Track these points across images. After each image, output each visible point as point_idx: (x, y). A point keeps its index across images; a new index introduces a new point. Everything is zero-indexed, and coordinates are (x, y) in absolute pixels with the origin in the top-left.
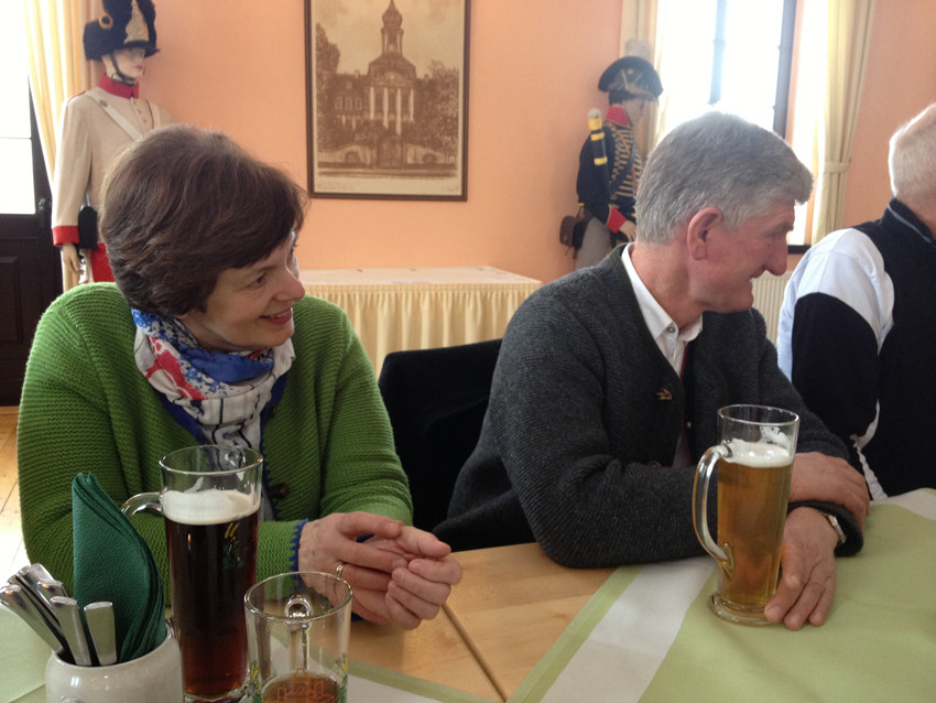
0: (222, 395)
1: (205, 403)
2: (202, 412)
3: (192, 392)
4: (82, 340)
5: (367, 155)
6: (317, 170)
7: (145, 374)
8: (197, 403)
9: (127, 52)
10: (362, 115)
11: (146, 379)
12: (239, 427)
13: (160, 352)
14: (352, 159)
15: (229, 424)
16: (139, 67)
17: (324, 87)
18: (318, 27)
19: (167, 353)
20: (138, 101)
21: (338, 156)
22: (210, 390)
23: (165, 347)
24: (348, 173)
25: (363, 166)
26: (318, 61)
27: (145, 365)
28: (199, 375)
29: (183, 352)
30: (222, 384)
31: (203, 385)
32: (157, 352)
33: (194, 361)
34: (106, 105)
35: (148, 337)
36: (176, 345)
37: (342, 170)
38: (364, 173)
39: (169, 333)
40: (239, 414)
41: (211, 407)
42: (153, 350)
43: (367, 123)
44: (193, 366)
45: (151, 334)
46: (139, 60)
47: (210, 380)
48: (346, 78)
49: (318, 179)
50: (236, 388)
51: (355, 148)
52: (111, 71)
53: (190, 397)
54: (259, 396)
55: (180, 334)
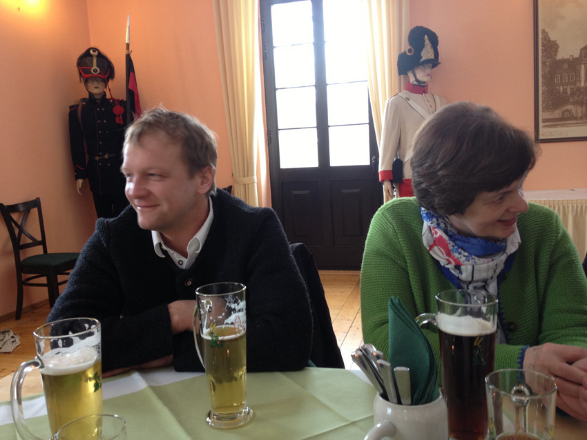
0: (473, 263)
1: (463, 267)
2: (461, 273)
3: (455, 260)
4: (394, 229)
5: (578, 111)
6: (541, 124)
7: (428, 248)
8: (458, 267)
9: (421, 67)
10: (575, 84)
11: (428, 252)
12: (484, 284)
13: (437, 236)
14: (567, 115)
15: (478, 281)
16: (428, 75)
17: (547, 70)
18: (543, 31)
19: (441, 237)
20: (427, 95)
21: (557, 114)
22: (466, 260)
23: (440, 233)
24: (564, 124)
25: (576, 118)
26: (543, 53)
27: (428, 243)
28: (460, 250)
29: (450, 237)
30: (473, 257)
31: (461, 257)
32: (435, 235)
33: (457, 242)
34: (409, 100)
35: (430, 227)
36: (446, 232)
37: (560, 123)
38: (577, 123)
39: (442, 225)
40: (484, 275)
41: (466, 270)
42: (432, 235)
43: (579, 89)
44: (456, 245)
45: (432, 225)
46: (428, 71)
47: (466, 254)
48: (563, 61)
49: (541, 130)
50: (482, 260)
51: (569, 107)
52: (412, 80)
53: (454, 264)
54: (496, 265)
55: (448, 226)
